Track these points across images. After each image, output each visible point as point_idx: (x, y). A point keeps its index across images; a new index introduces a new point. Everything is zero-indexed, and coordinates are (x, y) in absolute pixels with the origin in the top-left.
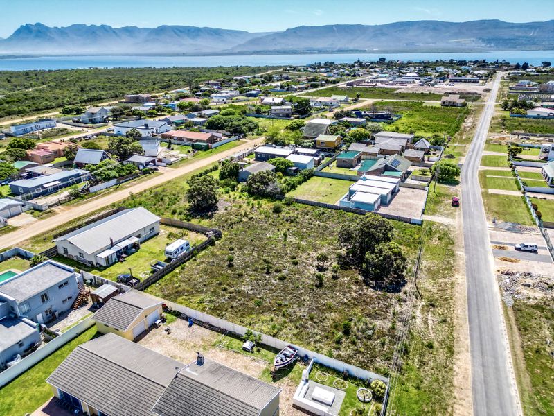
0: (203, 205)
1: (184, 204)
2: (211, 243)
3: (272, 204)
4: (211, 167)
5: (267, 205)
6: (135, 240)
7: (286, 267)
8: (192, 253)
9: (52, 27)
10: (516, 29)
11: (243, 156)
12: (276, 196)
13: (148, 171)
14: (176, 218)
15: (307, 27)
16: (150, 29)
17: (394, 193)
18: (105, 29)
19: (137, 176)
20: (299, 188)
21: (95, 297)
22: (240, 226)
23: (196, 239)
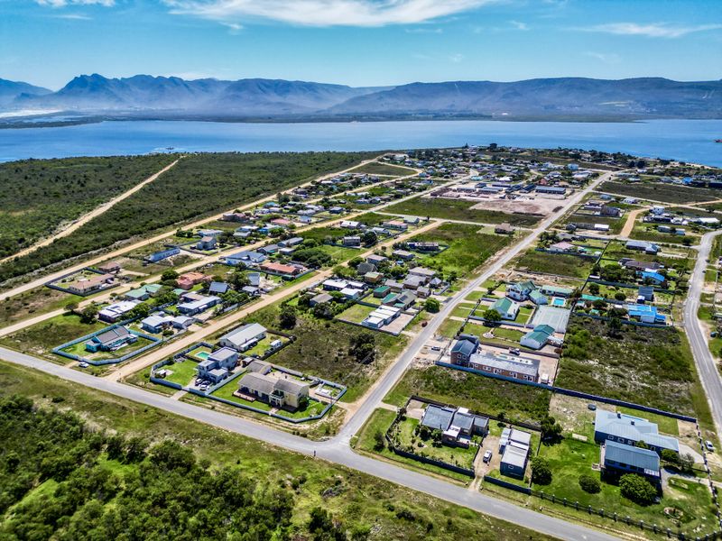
0: (288, 322)
1: (278, 321)
2: (291, 342)
3: (325, 322)
4: (294, 295)
5: (322, 322)
6: (255, 340)
7: (325, 353)
8: (283, 346)
9: (112, 78)
10: (686, 90)
11: (315, 286)
12: (329, 317)
13: (255, 298)
14: (274, 329)
15: (422, 84)
16: (229, 82)
17: (394, 317)
18: (174, 82)
19: (249, 301)
20: (345, 312)
21: (244, 362)
22: (307, 334)
23: (284, 340)
